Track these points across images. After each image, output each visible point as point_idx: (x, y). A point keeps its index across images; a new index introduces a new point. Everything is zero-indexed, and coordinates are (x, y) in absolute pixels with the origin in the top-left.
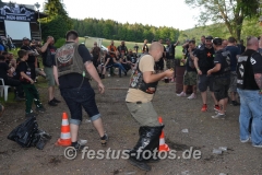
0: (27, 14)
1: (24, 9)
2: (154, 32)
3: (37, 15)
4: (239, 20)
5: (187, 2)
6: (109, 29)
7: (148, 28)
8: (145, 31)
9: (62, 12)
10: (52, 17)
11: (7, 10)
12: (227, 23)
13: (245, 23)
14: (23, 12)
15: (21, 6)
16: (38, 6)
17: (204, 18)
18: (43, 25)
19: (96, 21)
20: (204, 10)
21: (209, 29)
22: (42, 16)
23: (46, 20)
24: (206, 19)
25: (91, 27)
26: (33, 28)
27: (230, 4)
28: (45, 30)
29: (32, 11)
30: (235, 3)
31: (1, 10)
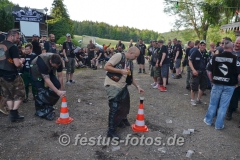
0: (38, 16)
1: (35, 12)
2: (138, 33)
3: (46, 17)
4: (205, 28)
5: (165, 11)
6: (103, 30)
7: (133, 30)
8: (131, 33)
9: (65, 15)
10: (57, 20)
11: (22, 13)
12: (196, 29)
13: (209, 30)
14: (35, 15)
15: (33, 10)
16: (46, 10)
17: (178, 24)
18: (50, 25)
19: (92, 23)
20: (179, 18)
22: (49, 18)
23: (52, 21)
24: (179, 25)
25: (88, 28)
26: (42, 27)
27: (199, 15)
28: (51, 29)
29: (41, 14)
30: (202, 14)
31: (18, 13)
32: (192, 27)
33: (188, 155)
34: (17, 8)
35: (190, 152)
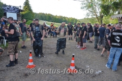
0: (16, 10)
2: (67, 19)
3: (20, 11)
4: (102, 17)
5: (81, 8)
6: (49, 18)
7: (65, 18)
8: (64, 19)
9: (30, 10)
10: (26, 12)
11: (8, 8)
12: (97, 17)
13: (104, 18)
14: (14, 9)
15: (14, 7)
16: (20, 7)
18: (22, 15)
19: (44, 14)
20: (88, 12)
21: (90, 19)
22: (22, 11)
23: (23, 13)
24: (89, 15)
25: (42, 16)
26: (18, 15)
28: (23, 17)
29: (18, 9)
30: (100, 10)
31: (6, 8)
32: (95, 17)
34: (5, 5)
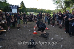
1: (16, 6)
3: (19, 7)
4: (65, 8)
6: (35, 10)
7: (44, 10)
10: (22, 8)
12: (63, 9)
13: (67, 9)
16: (19, 5)
18: (20, 9)
19: (32, 8)
20: (57, 6)
21: (59, 10)
24: (58, 8)
26: (18, 10)
27: (63, 4)
28: (20, 11)
30: (64, 4)
31: (11, 7)
32: (61, 8)
33: (61, 47)
34: (11, 5)
35: (62, 46)
